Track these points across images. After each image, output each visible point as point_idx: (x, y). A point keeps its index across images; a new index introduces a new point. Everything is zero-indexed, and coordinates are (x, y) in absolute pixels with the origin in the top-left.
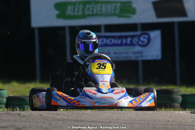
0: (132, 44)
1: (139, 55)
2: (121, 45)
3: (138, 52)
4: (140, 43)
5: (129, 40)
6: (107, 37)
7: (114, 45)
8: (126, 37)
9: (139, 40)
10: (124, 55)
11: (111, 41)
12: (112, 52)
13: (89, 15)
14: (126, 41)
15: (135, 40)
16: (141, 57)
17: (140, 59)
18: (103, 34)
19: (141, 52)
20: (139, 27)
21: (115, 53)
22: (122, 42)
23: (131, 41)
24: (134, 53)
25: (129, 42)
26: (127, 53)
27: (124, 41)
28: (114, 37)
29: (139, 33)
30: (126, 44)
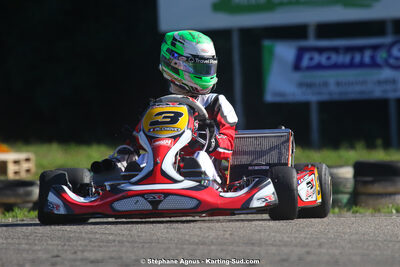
0: (374, 64)
1: (388, 87)
2: (351, 65)
3: (386, 82)
4: (392, 61)
5: (367, 55)
6: (321, 50)
7: (336, 66)
8: (361, 49)
9: (390, 55)
10: (358, 88)
11: (329, 58)
12: (332, 81)
13: (281, 4)
14: (362, 57)
15: (382, 55)
16: (395, 91)
17: (392, 95)
18: (312, 42)
19: (394, 81)
20: (389, 28)
21: (338, 84)
22: (352, 59)
23: (373, 58)
24: (380, 83)
25: (367, 59)
26: (364, 83)
27: (357, 58)
28: (336, 50)
29: (387, 40)
30: (362, 65)
